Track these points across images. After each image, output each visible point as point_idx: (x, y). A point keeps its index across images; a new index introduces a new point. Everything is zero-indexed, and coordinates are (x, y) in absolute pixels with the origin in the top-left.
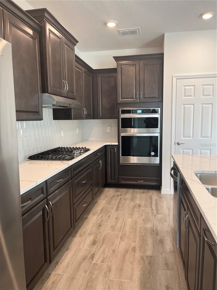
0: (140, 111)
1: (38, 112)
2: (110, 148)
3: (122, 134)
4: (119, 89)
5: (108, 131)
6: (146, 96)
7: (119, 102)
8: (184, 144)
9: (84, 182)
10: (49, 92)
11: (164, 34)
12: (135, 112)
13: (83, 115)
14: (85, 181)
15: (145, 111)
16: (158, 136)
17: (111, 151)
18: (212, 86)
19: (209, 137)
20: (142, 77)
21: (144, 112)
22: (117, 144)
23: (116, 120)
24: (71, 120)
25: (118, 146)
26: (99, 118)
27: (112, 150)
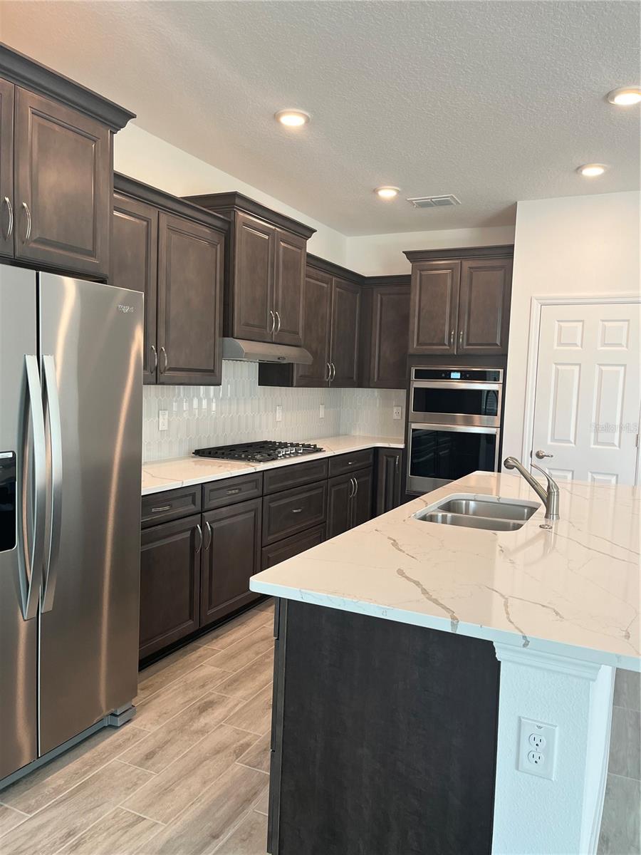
0: (457, 375)
1: (212, 371)
2: (386, 456)
3: (414, 426)
4: (414, 322)
5: (395, 416)
6: (472, 341)
7: (411, 351)
8: (552, 456)
9: (295, 511)
10: (235, 336)
11: (516, 203)
12: (446, 375)
13: (325, 377)
14: (300, 510)
15: (468, 376)
16: (495, 435)
17: (387, 461)
18: (627, 323)
19: (615, 446)
20: (465, 298)
21: (466, 376)
22: (402, 446)
23: (403, 392)
24: (292, 386)
25: (404, 451)
26: (371, 385)
27: (389, 459)
